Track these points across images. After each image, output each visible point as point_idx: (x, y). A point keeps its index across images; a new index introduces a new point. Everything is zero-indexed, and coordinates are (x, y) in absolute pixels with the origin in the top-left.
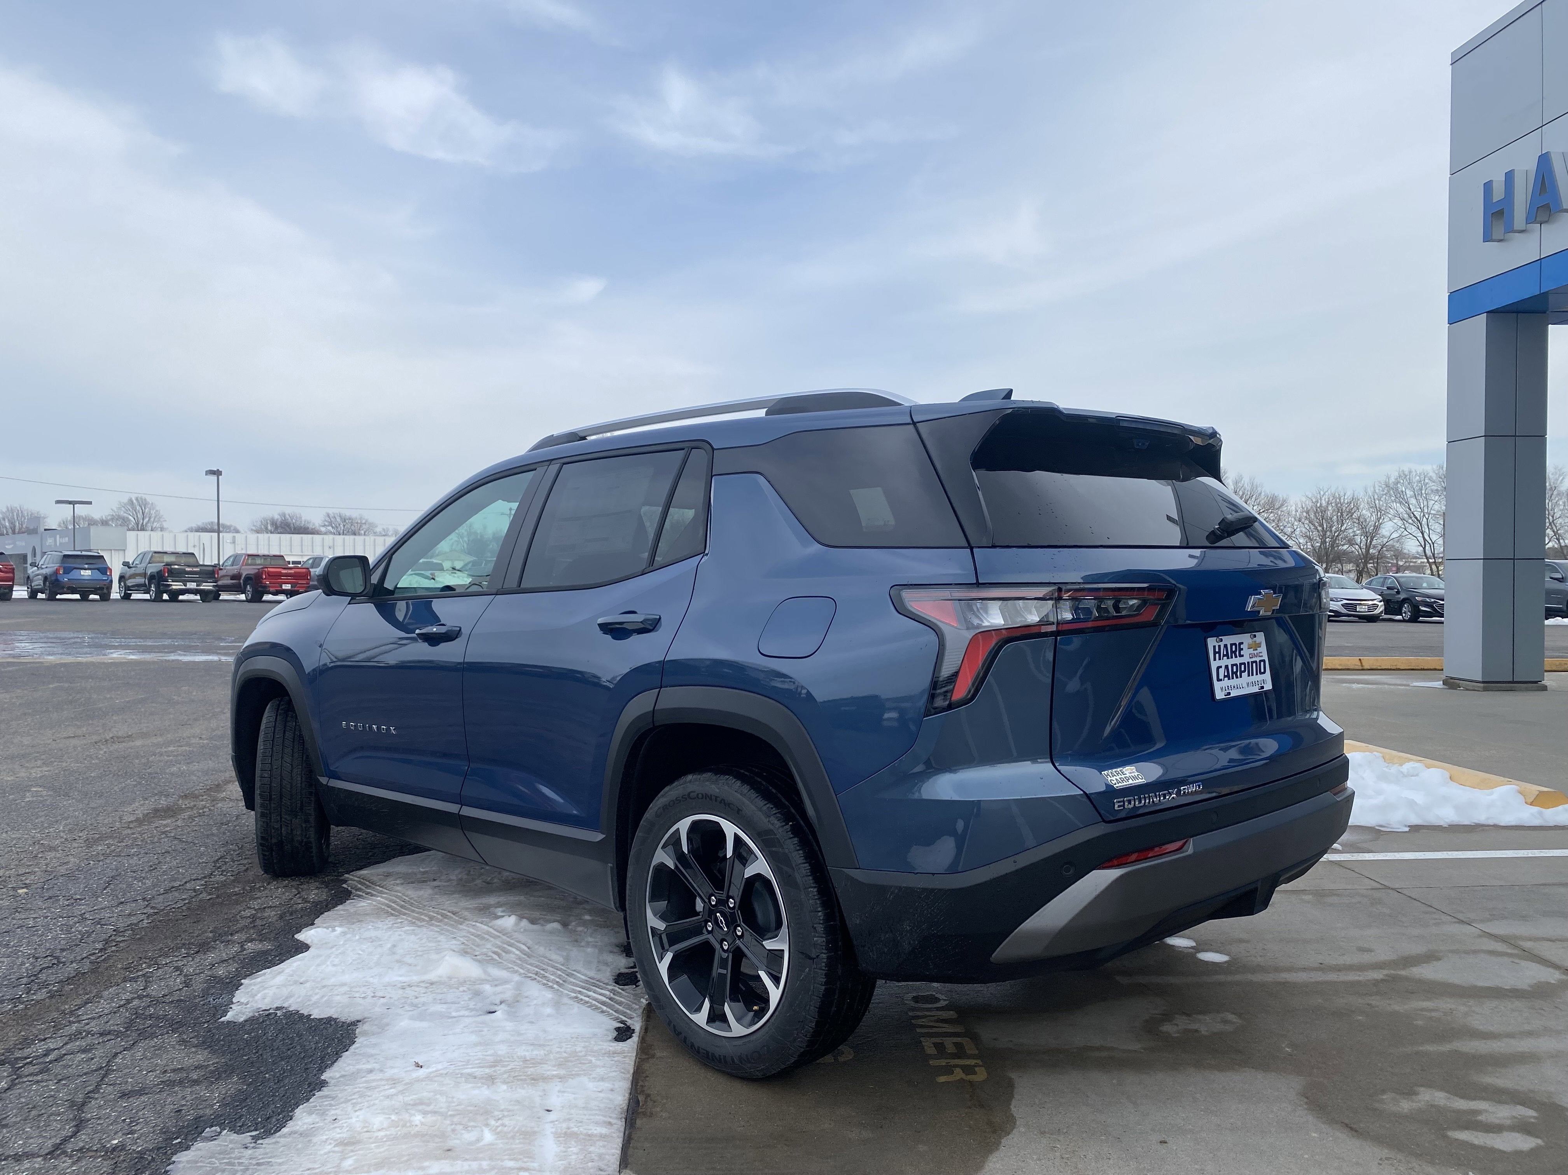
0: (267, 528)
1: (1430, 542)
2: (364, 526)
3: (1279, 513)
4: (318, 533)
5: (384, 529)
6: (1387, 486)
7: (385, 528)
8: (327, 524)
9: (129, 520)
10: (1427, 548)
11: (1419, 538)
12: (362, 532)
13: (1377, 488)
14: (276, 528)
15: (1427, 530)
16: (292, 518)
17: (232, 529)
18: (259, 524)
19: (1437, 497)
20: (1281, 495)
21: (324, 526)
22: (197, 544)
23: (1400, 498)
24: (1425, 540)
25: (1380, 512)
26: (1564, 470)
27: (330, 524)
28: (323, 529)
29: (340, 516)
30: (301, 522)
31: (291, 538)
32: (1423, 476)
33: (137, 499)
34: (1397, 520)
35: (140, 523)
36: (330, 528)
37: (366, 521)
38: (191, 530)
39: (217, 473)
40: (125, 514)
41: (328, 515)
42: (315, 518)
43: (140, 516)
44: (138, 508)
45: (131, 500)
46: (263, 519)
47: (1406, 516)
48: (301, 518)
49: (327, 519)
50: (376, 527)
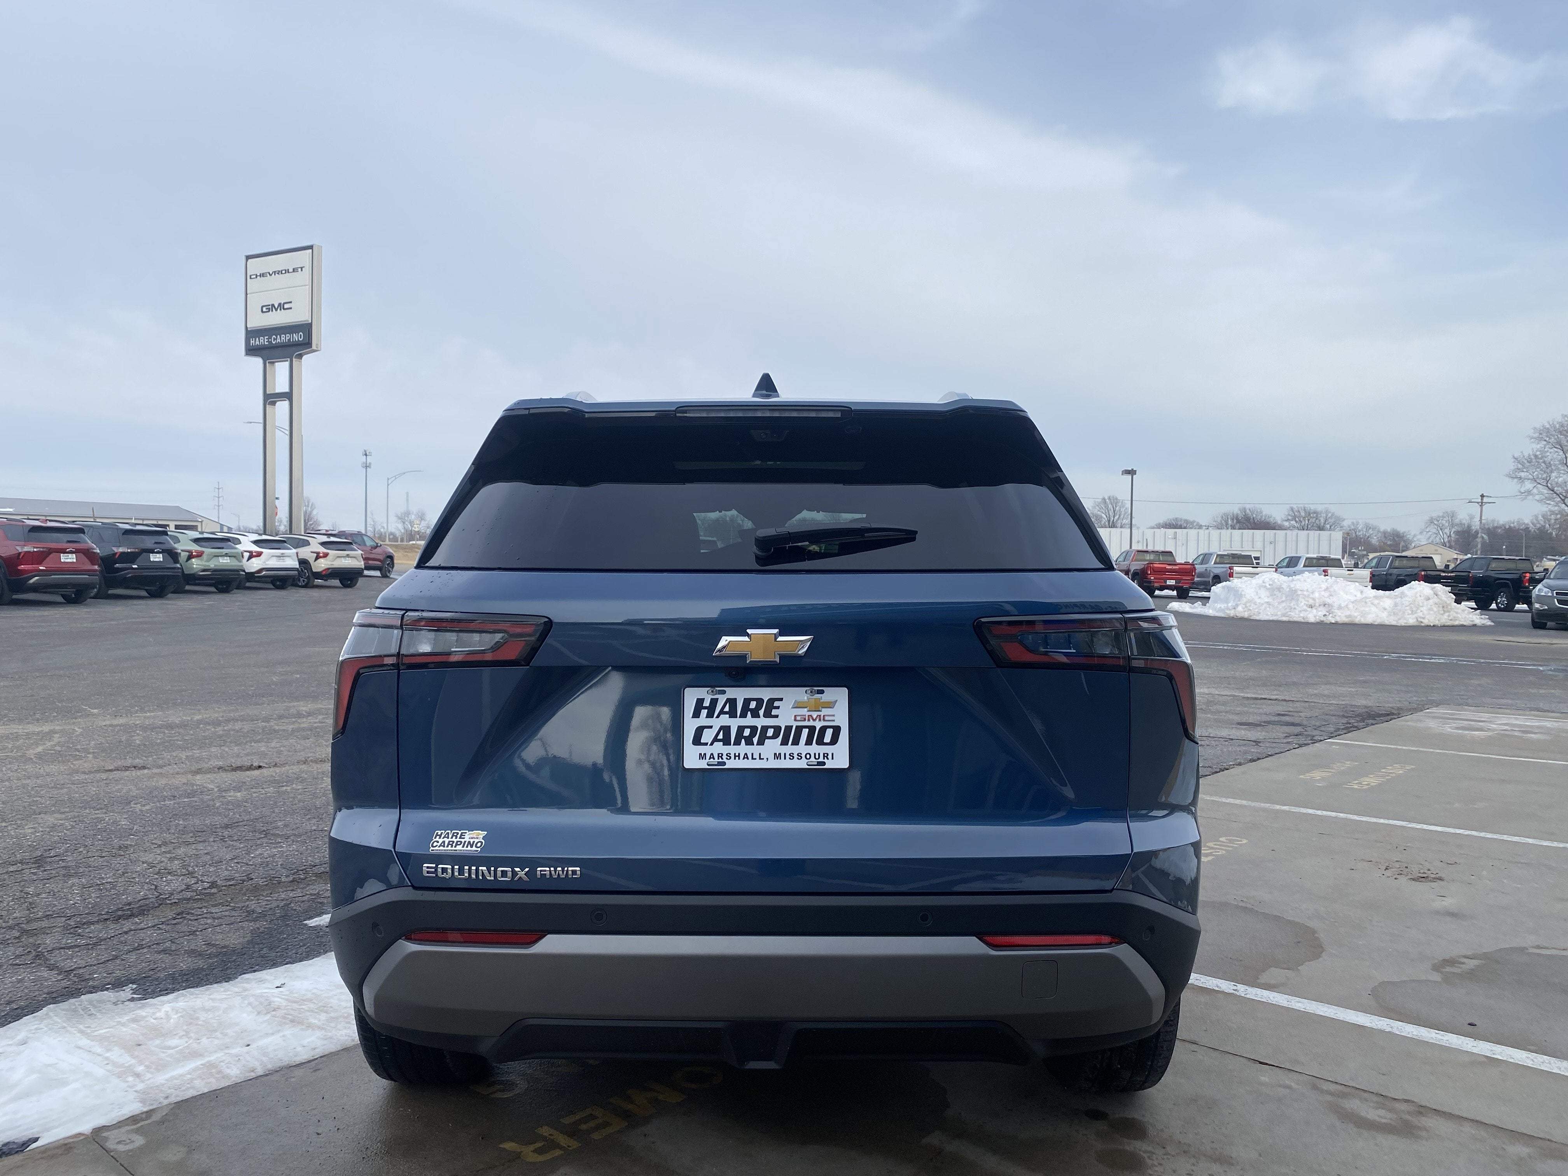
0: (1227, 524)
2: (1330, 520)
4: (1281, 528)
5: (1353, 523)
7: (1355, 521)
8: (1290, 518)
9: (1102, 517)
12: (1328, 526)
14: (1238, 521)
16: (1252, 513)
17: (1195, 524)
18: (1219, 519)
21: (1288, 520)
22: (1141, 540)
27: (1294, 519)
28: (1286, 524)
29: (1305, 510)
30: (1262, 517)
31: (1253, 533)
33: (1109, 498)
35: (1111, 521)
36: (1293, 522)
37: (1333, 515)
38: (1159, 526)
39: (1132, 472)
40: (1099, 513)
41: (1292, 509)
42: (1277, 514)
43: (1111, 513)
44: (1110, 506)
45: (1104, 499)
46: (1224, 514)
48: (1261, 512)
49: (1291, 513)
50: (1344, 520)
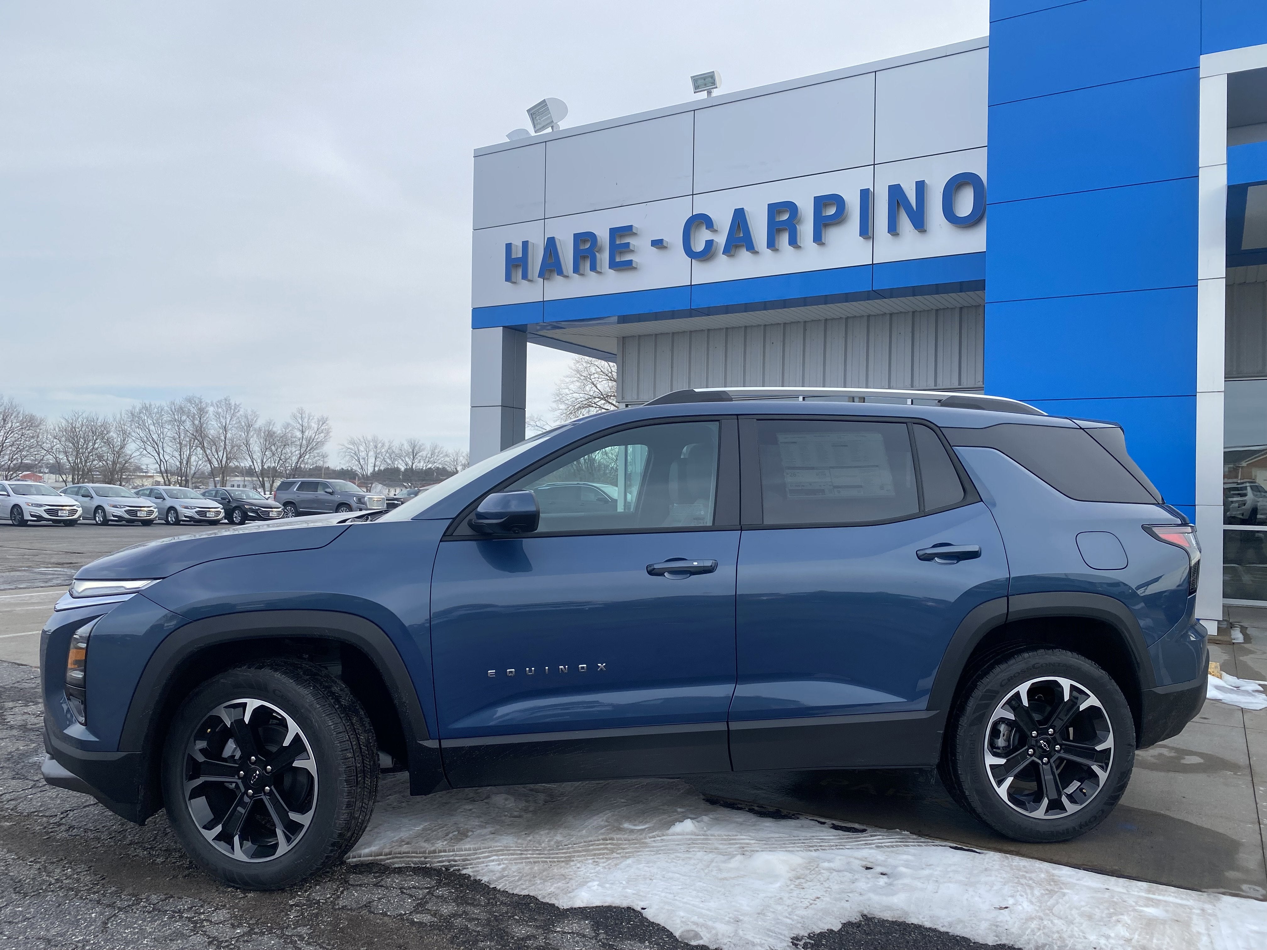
1: (164, 461)
3: (38, 431)
6: (133, 415)
10: (162, 466)
11: (156, 457)
13: (123, 415)
15: (162, 452)
19: (170, 426)
20: (38, 415)
23: (142, 425)
24: (161, 460)
25: (125, 435)
26: (257, 413)
32: (160, 409)
34: (138, 442)
47: (145, 439)
